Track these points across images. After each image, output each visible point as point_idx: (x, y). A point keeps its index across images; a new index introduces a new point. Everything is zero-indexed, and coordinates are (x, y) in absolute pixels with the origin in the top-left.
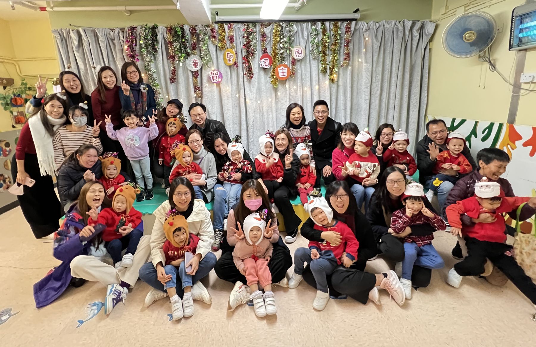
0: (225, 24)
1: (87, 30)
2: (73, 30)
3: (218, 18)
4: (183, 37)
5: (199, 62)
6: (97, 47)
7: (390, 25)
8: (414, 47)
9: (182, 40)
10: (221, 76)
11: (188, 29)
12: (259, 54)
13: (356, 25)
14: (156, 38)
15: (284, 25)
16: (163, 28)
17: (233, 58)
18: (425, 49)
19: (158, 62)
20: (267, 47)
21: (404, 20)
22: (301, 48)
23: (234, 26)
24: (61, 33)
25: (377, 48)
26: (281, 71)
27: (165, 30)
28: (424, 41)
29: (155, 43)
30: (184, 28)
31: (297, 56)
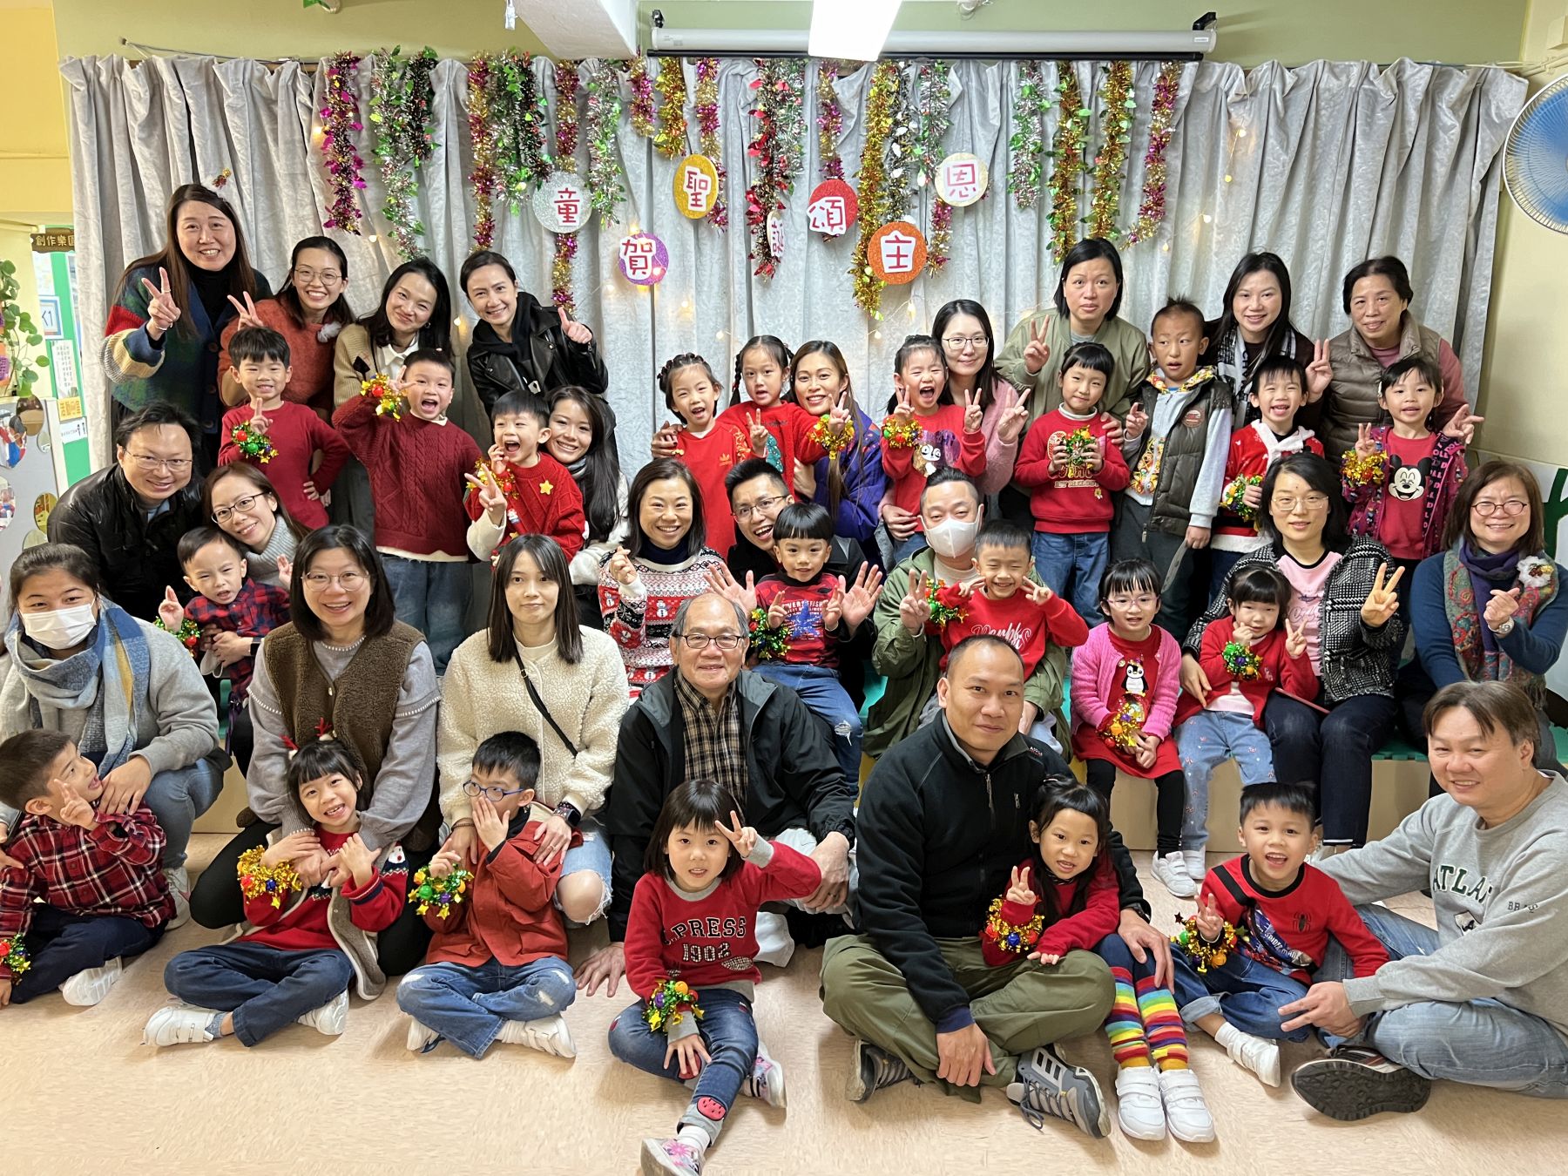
0: (685, 61)
1: (184, 64)
2: (133, 64)
3: (660, 38)
4: (528, 103)
5: (582, 198)
6: (215, 128)
7: (1344, 79)
8: (1441, 170)
9: (522, 116)
10: (662, 258)
11: (548, 72)
12: (808, 178)
13: (1200, 75)
14: (429, 102)
15: (912, 72)
16: (458, 64)
17: (708, 191)
18: (1485, 182)
19: (430, 193)
20: (842, 155)
21: (1402, 62)
22: (975, 162)
23: (719, 68)
24: (90, 71)
25: (1282, 173)
26: (892, 248)
27: (464, 73)
28: (1483, 150)
29: (425, 125)
30: (533, 68)
31: (956, 194)
